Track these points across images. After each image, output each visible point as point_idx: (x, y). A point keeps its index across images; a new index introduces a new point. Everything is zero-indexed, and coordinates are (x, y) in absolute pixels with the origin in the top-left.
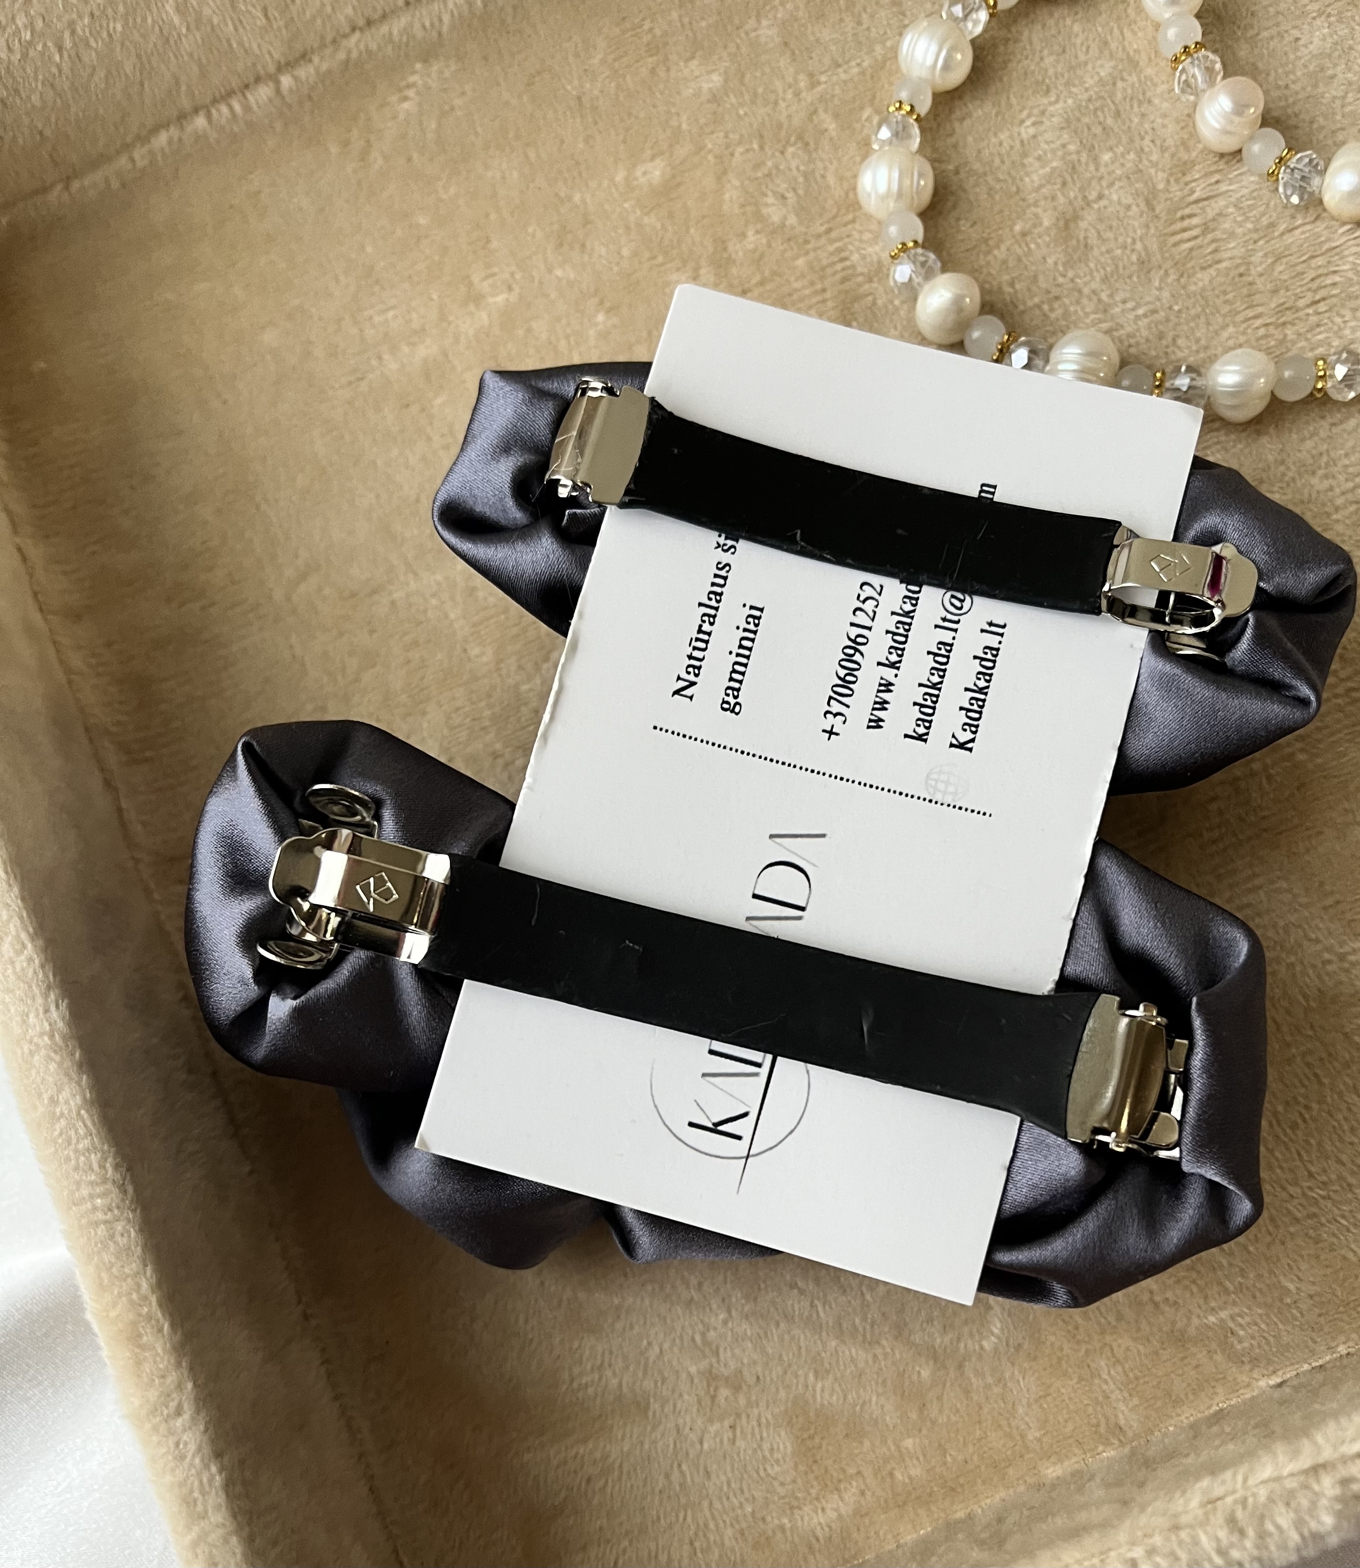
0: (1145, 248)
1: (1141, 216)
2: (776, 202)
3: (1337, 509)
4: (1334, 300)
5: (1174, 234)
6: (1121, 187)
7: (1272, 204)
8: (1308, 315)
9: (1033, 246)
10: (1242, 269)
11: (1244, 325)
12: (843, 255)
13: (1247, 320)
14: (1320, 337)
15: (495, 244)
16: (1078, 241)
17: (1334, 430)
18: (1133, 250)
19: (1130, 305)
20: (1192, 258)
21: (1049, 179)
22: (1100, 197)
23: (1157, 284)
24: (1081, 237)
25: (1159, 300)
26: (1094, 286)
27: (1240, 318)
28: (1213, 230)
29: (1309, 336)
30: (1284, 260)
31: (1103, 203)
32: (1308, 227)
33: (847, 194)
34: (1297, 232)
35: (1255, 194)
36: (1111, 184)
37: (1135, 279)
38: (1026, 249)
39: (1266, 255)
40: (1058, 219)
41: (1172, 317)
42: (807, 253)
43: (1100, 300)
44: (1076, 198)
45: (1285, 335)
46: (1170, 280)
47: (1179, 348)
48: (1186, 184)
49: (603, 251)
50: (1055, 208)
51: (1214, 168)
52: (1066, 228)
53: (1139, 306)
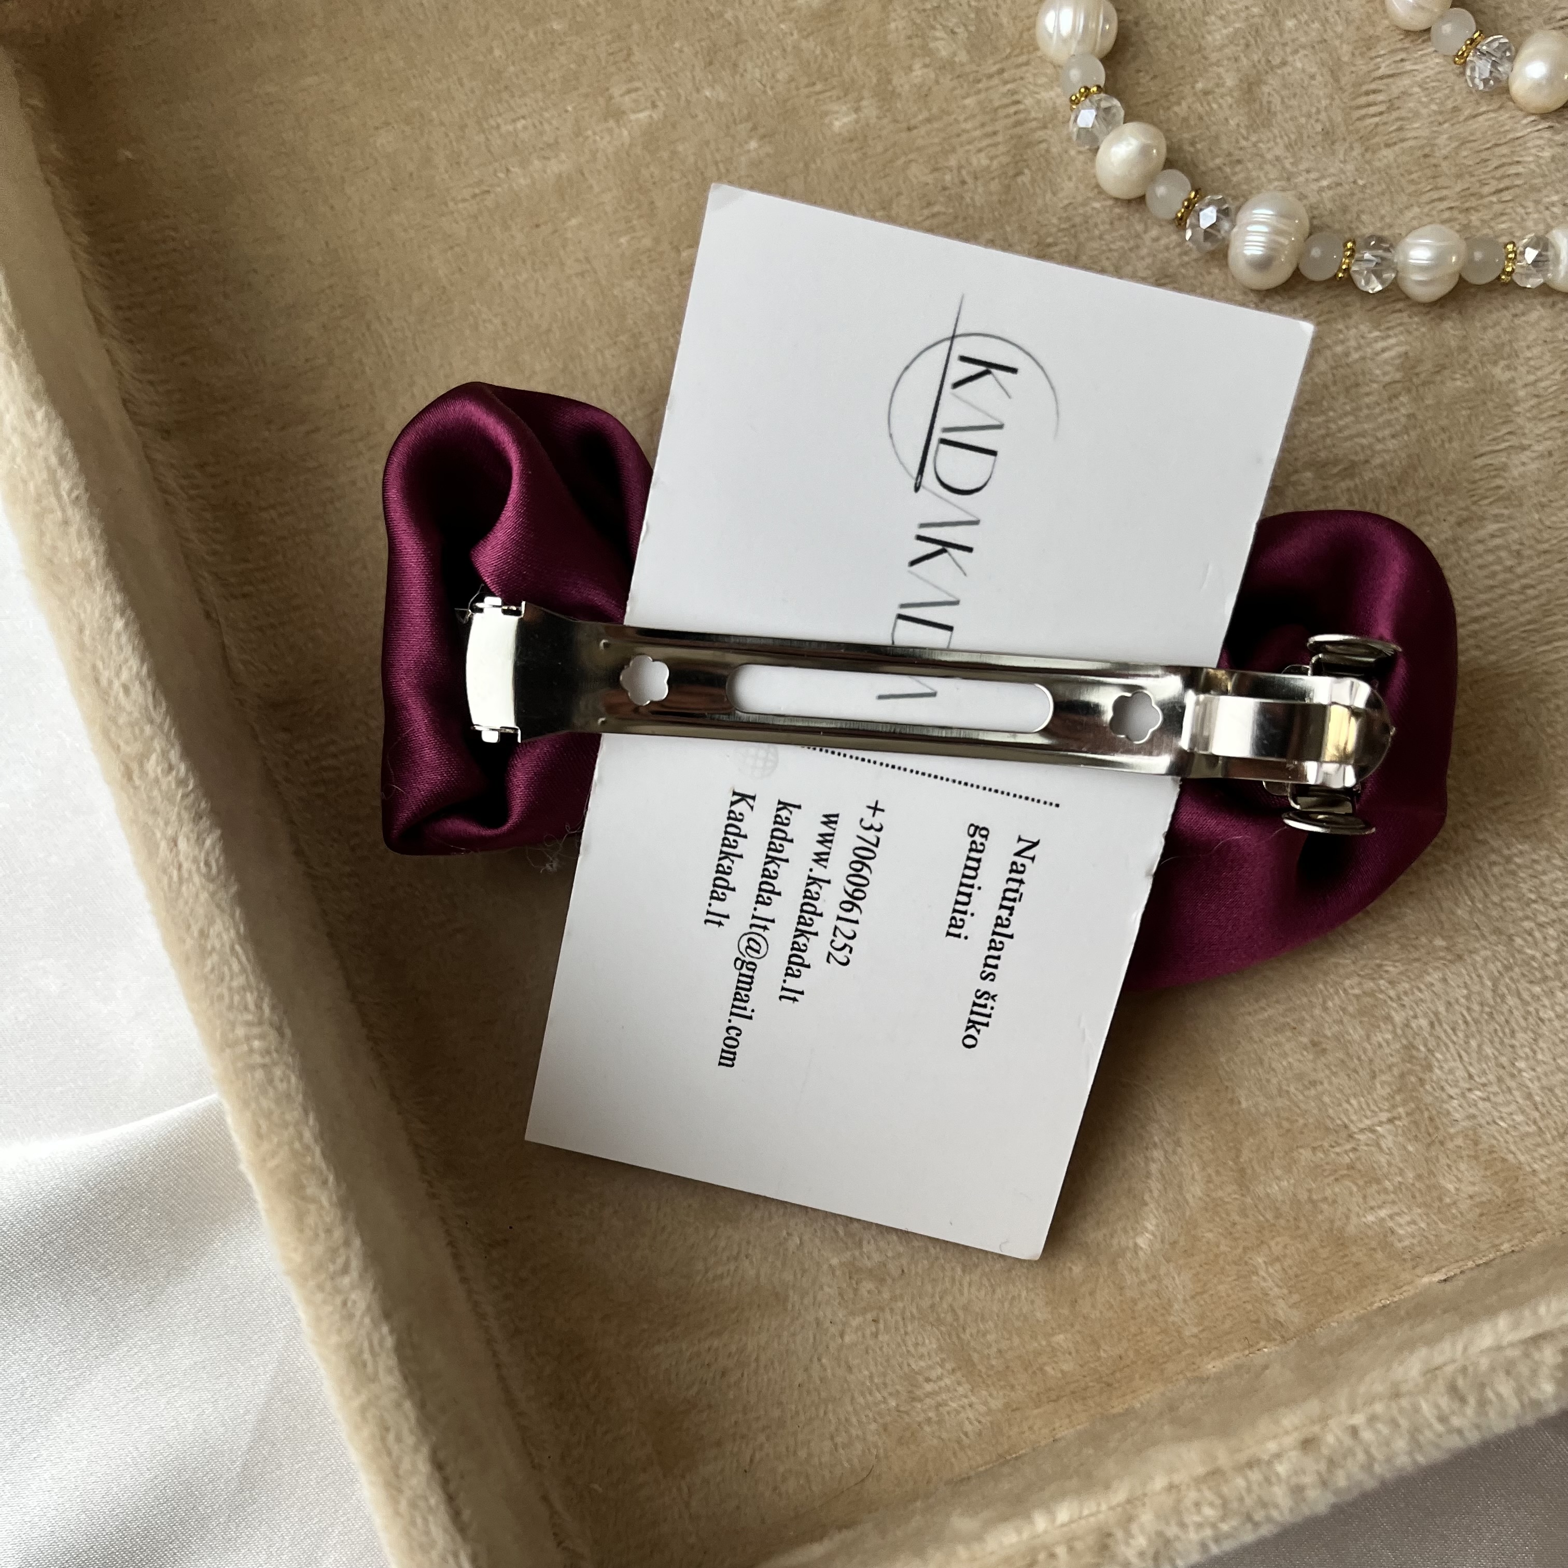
0: (1330, 120)
1: (1326, 86)
2: (945, 36)
3: (1517, 402)
4: (1517, 190)
5: (1359, 107)
6: (1306, 56)
7: (1457, 88)
8: (1492, 203)
9: (1215, 106)
10: (1427, 150)
11: (1430, 206)
12: (1016, 97)
13: (1433, 201)
14: (1503, 226)
15: (637, 57)
16: (1261, 104)
17: (1517, 321)
18: (1317, 121)
19: (1313, 175)
20: (1377, 134)
21: (1232, 40)
22: (1284, 63)
23: (1341, 157)
24: (1265, 103)
25: (1344, 173)
26: (1279, 151)
27: (1425, 198)
28: (1398, 108)
29: (1492, 224)
30: (1469, 145)
31: (1288, 69)
32: (1492, 115)
33: (1021, 34)
34: (1481, 118)
35: (1440, 77)
36: (1296, 52)
37: (1319, 149)
38: (1207, 108)
39: (1450, 138)
40: (1241, 80)
41: (1356, 192)
42: (979, 92)
43: (1284, 168)
44: (1259, 61)
45: (1470, 221)
46: (1355, 153)
47: (1363, 223)
48: (1372, 59)
49: (757, 70)
50: (1238, 70)
51: (1399, 45)
52: (1250, 90)
53: (1323, 177)
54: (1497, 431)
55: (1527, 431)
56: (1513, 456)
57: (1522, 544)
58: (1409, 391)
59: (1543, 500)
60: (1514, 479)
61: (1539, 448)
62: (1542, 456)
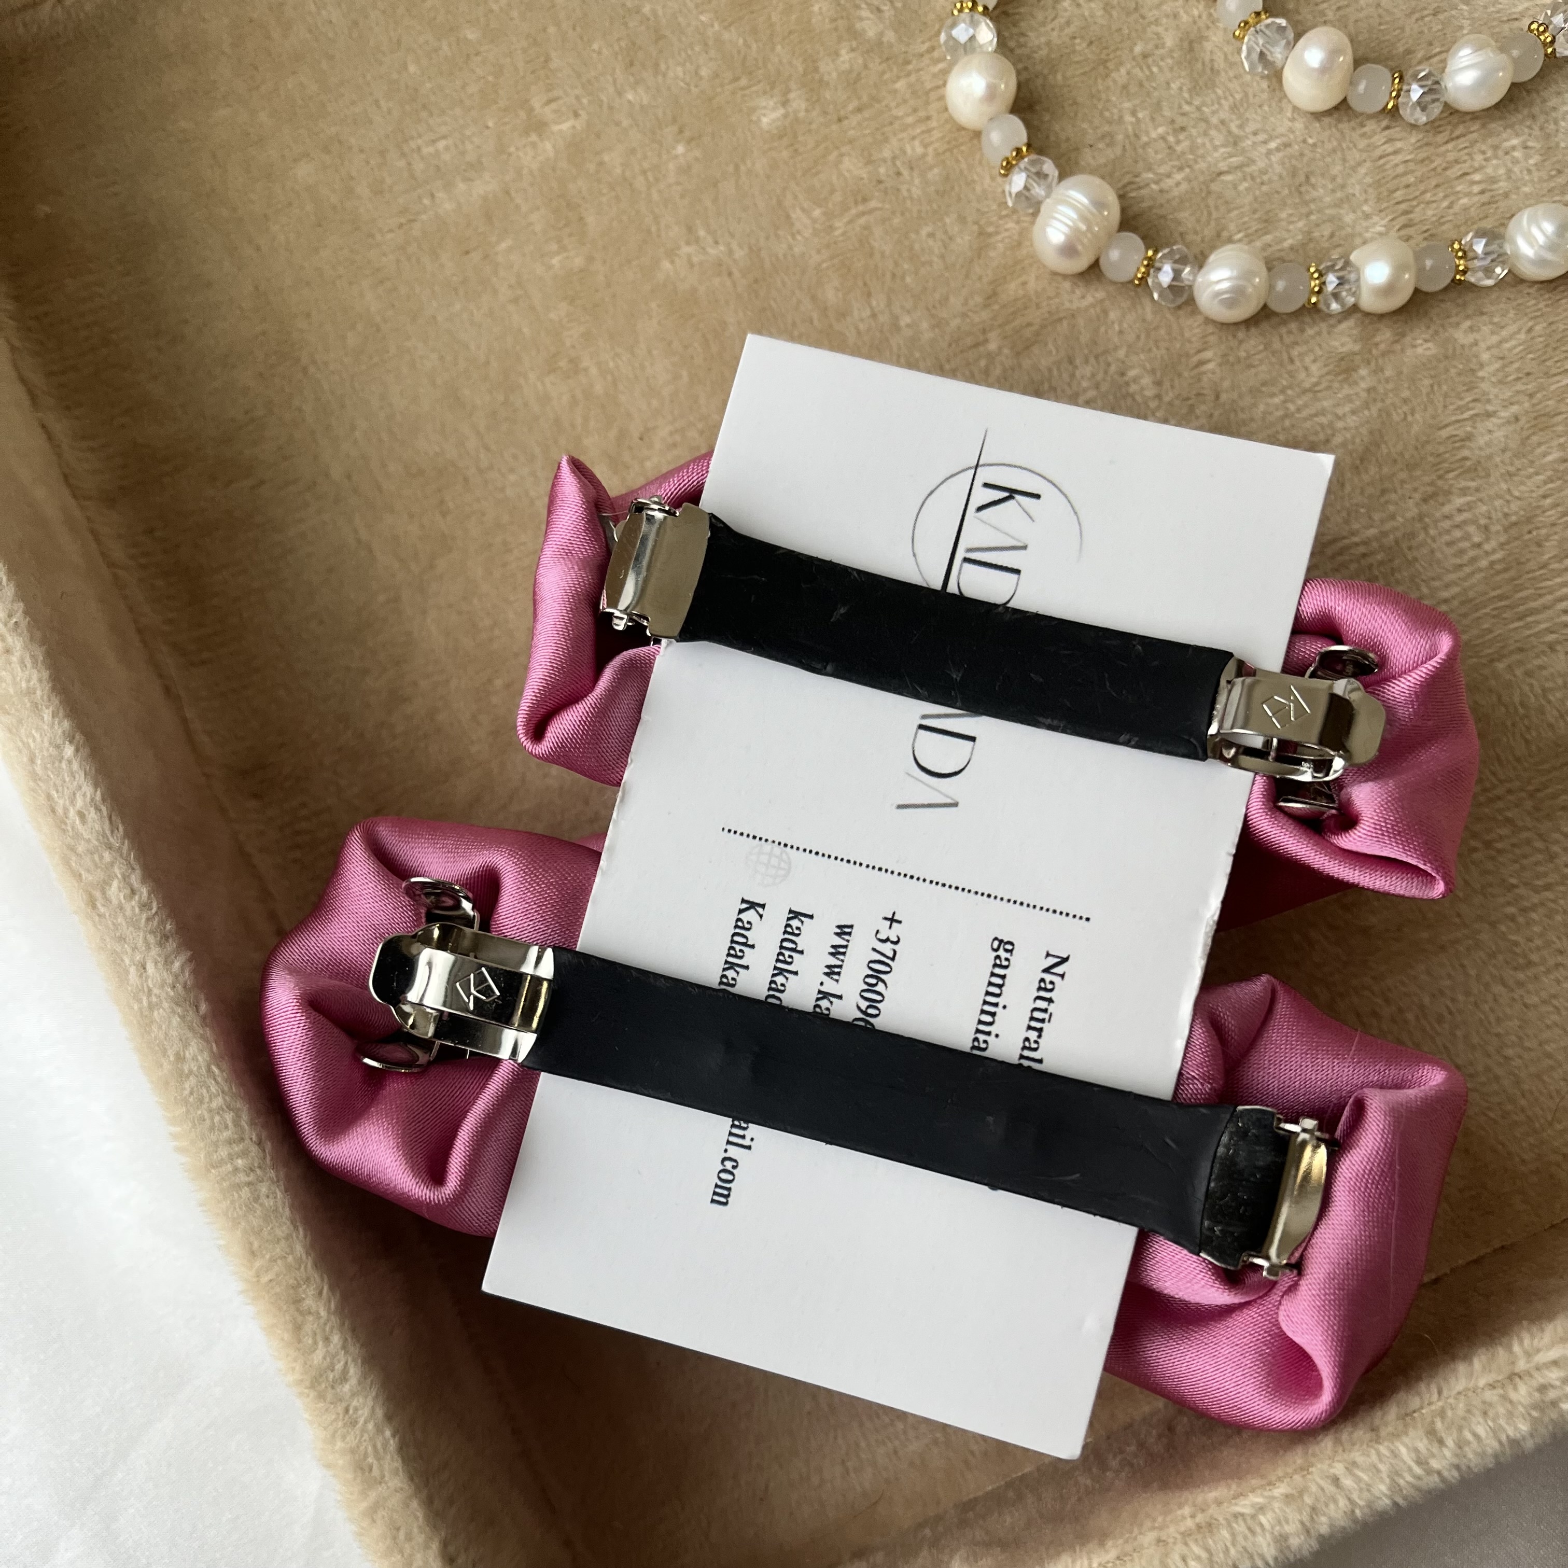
2: (871, 15)
3: (1482, 366)
9: (1155, 69)
15: (555, 63)
16: (1203, 64)
19: (1261, 137)
24: (1207, 59)
25: (1293, 132)
26: (1223, 115)
37: (1266, 108)
38: (1148, 73)
40: (1181, 40)
41: (1306, 152)
42: (909, 74)
43: (1230, 132)
49: (679, 70)
50: (1178, 27)
52: (1191, 49)
53: (1271, 138)
54: (1462, 399)
55: (1491, 397)
56: (1478, 425)
57: (1490, 518)
58: (1369, 363)
59: (1512, 469)
60: (1480, 449)
61: (1504, 414)
62: (1509, 422)
